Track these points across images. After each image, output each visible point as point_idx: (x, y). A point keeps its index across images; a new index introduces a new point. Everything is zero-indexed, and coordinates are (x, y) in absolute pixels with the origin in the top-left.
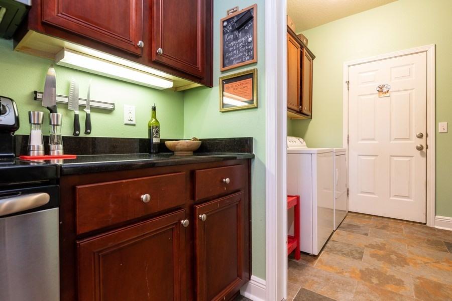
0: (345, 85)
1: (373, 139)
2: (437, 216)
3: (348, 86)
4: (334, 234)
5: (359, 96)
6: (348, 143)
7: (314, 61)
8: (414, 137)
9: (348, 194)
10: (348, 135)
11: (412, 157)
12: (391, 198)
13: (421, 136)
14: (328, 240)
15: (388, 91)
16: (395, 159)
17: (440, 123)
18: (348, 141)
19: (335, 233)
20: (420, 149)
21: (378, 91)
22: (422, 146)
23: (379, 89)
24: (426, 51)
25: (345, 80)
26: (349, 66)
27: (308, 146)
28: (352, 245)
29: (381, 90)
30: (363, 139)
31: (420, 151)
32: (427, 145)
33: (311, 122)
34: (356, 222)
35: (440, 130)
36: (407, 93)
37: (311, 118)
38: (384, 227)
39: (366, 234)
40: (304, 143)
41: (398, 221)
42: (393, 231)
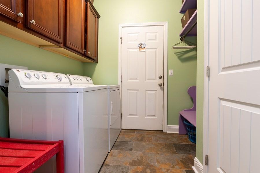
0: (120, 40)
1: (136, 79)
2: (168, 126)
3: (122, 41)
4: (109, 156)
5: (128, 49)
6: (122, 81)
7: (99, 19)
8: (158, 78)
9: (121, 117)
10: (122, 76)
11: (156, 90)
12: (146, 117)
13: (161, 78)
14: (102, 165)
15: (144, 48)
16: (148, 92)
17: (170, 70)
18: (122, 80)
19: (109, 154)
20: (160, 85)
21: (139, 47)
22: (161, 83)
23: (139, 46)
24: (164, 25)
25: (120, 37)
26: (122, 27)
27: (95, 83)
28: (120, 166)
29: (141, 47)
30: (131, 79)
31: (160, 87)
32: (164, 83)
33: (97, 65)
34: (126, 138)
35: (170, 74)
36: (154, 50)
37: (97, 62)
38: (142, 139)
39: (131, 150)
40: (91, 81)
41: (149, 131)
42: (147, 141)
